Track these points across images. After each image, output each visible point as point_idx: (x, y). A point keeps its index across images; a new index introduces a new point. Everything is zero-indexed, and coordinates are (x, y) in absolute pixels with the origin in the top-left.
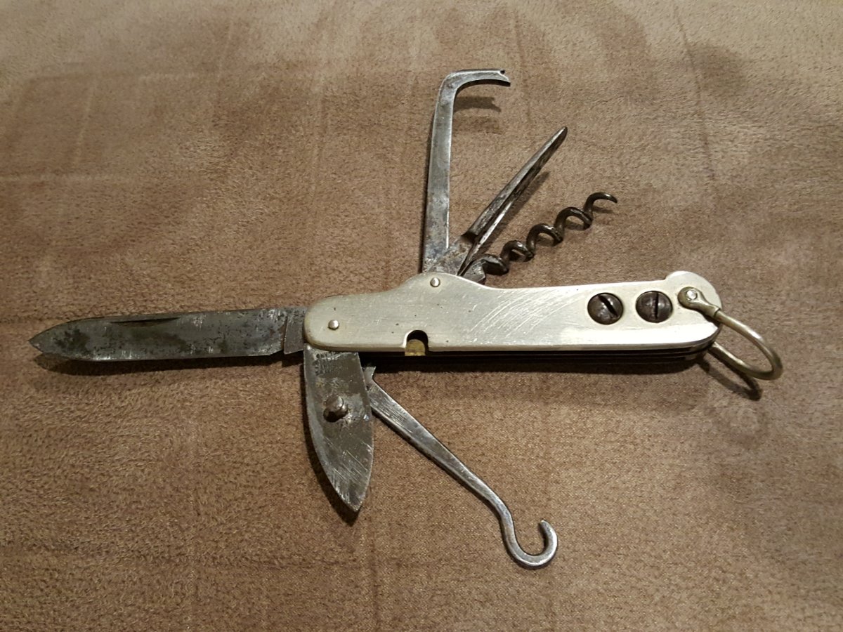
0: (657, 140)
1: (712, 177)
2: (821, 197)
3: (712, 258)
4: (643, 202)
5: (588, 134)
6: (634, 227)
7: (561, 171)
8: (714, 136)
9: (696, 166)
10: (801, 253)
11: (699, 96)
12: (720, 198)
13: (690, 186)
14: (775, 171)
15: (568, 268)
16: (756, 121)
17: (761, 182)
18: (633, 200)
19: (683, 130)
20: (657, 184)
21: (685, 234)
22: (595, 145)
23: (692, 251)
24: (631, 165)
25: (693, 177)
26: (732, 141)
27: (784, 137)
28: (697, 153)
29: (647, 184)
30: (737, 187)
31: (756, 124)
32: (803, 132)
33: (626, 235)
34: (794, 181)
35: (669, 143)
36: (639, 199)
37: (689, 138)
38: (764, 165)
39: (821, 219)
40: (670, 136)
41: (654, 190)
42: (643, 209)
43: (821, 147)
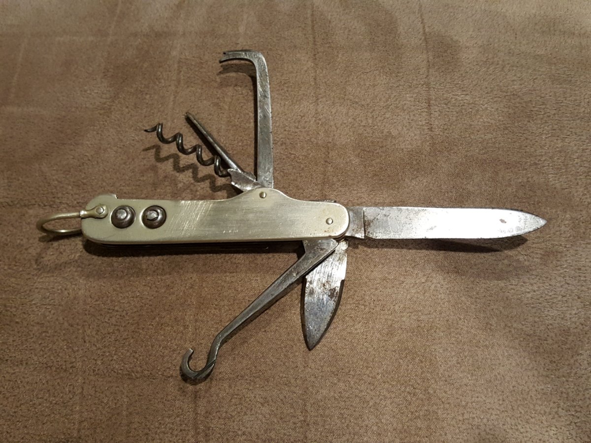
0: (397, 102)
1: (431, 129)
2: (502, 144)
3: (425, 184)
4: (385, 144)
5: (353, 96)
6: (378, 160)
7: (334, 120)
8: (435, 100)
9: (421, 121)
10: (483, 183)
11: (428, 72)
12: (434, 144)
13: (415, 135)
14: (472, 126)
15: (333, 187)
16: (464, 91)
17: (462, 134)
18: (378, 142)
19: (415, 95)
20: (394, 133)
21: (409, 167)
22: (357, 103)
23: (413, 179)
24: (379, 118)
25: (418, 129)
26: (446, 104)
27: (481, 102)
28: (422, 112)
29: (388, 132)
30: (446, 136)
31: (464, 93)
32: (495, 99)
33: (372, 166)
34: (484, 133)
35: (405, 104)
36: (382, 142)
37: (418, 102)
38: (466, 122)
39: (499, 160)
40: (406, 100)
41: (393, 137)
42: (384, 149)
43: (506, 110)
